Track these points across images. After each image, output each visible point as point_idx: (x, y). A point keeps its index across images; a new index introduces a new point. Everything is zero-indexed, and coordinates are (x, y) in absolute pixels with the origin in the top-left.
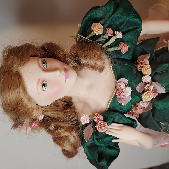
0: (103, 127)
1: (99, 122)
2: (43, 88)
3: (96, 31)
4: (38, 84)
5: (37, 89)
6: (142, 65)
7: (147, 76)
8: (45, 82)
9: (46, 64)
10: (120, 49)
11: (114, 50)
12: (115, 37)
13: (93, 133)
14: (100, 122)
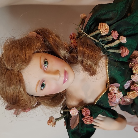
0: (90, 121)
1: (86, 116)
2: (41, 88)
4: (38, 86)
5: (36, 89)
6: (134, 64)
7: (136, 76)
8: (44, 83)
9: (48, 64)
11: (114, 52)
12: (119, 41)
13: (79, 123)
14: (88, 117)
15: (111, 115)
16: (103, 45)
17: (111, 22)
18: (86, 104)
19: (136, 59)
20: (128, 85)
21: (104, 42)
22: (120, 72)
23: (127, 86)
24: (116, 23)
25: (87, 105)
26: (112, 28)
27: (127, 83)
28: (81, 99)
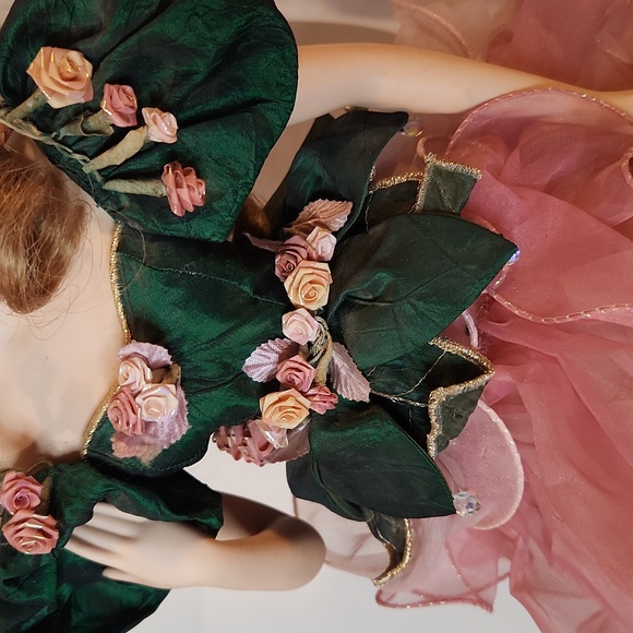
3: (53, 92)
7: (301, 316)
10: (162, 191)
11: (135, 191)
12: (138, 134)
15: (158, 505)
16: (78, 157)
17: (95, 44)
18: (49, 457)
19: (310, 237)
20: (266, 360)
21: (81, 145)
22: (176, 293)
23: (264, 368)
24: (119, 49)
25: (51, 464)
26: (109, 75)
27: (258, 350)
28: (25, 437)
